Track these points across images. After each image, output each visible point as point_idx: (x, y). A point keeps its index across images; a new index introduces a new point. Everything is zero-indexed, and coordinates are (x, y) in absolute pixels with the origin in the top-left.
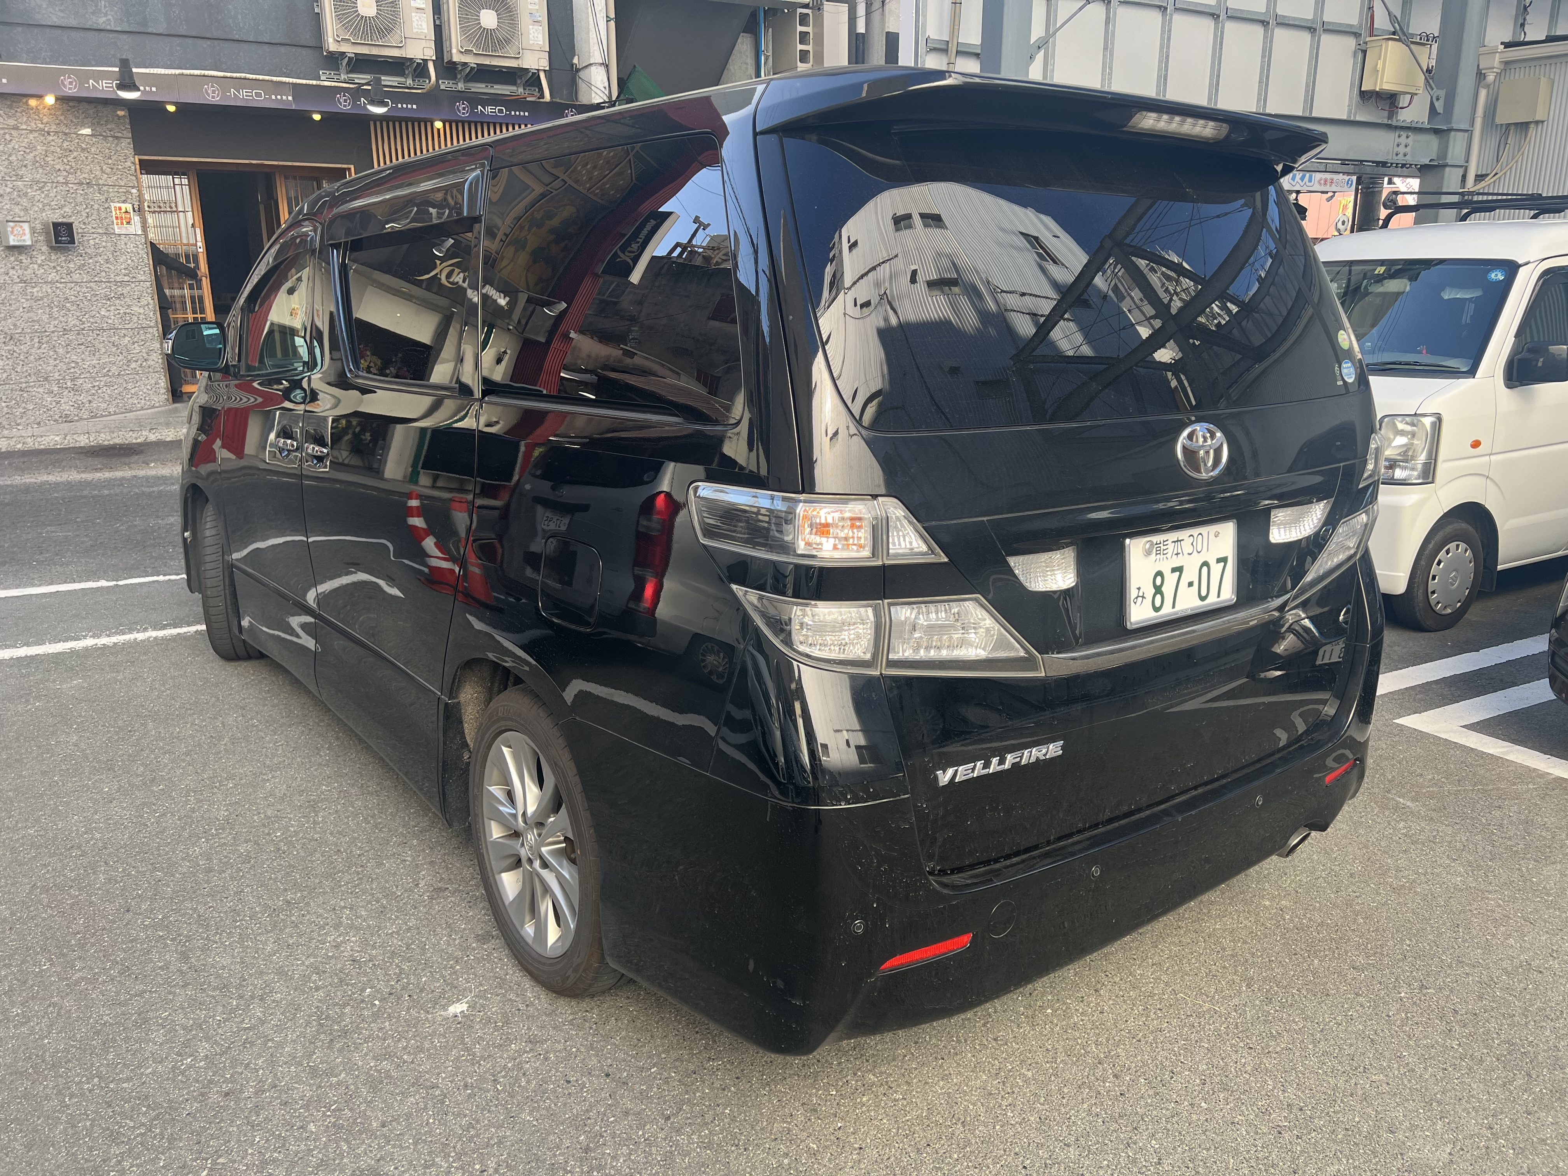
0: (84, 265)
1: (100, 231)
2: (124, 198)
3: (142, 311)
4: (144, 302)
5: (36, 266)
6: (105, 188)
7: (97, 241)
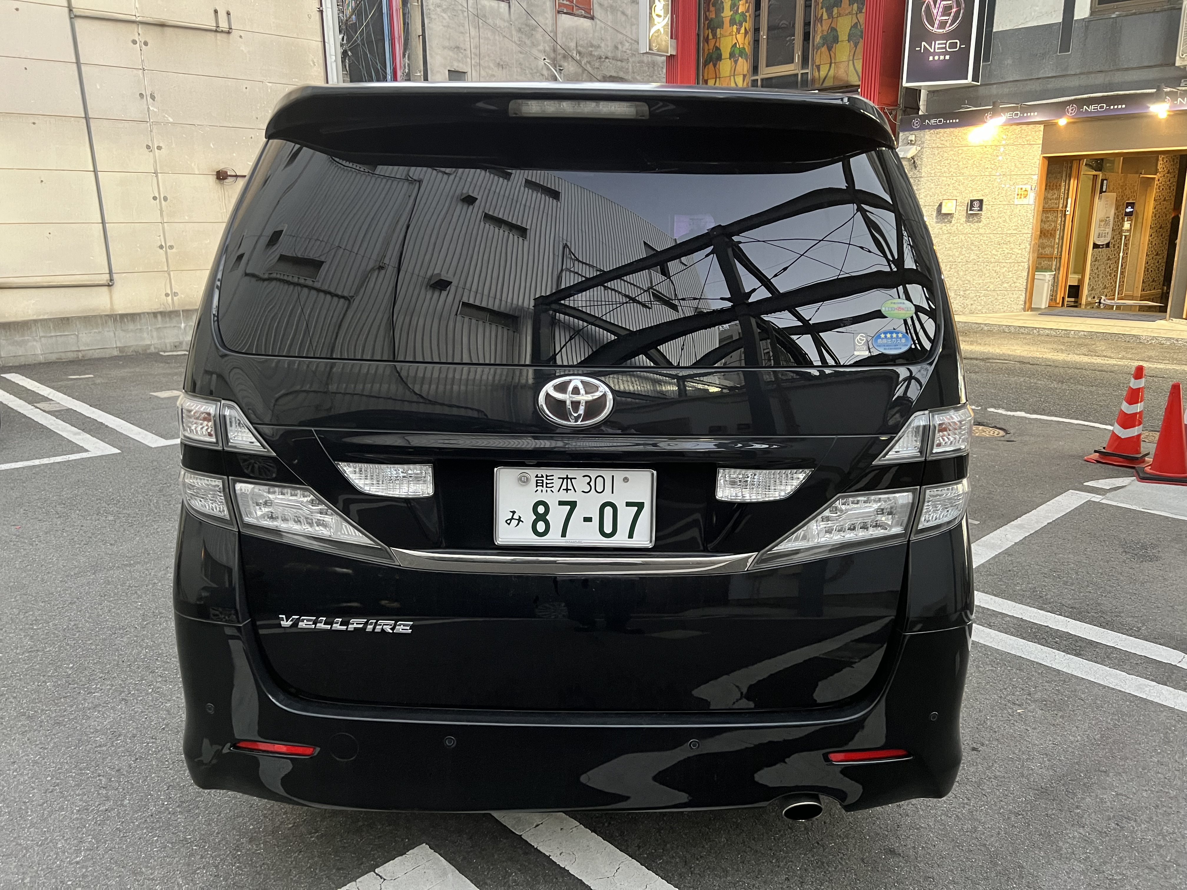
0: (989, 224)
1: (1004, 203)
2: (1026, 182)
3: (1020, 252)
4: (1023, 246)
5: (959, 225)
6: (1015, 177)
7: (1001, 209)
